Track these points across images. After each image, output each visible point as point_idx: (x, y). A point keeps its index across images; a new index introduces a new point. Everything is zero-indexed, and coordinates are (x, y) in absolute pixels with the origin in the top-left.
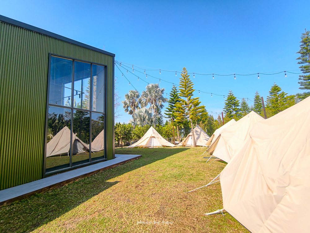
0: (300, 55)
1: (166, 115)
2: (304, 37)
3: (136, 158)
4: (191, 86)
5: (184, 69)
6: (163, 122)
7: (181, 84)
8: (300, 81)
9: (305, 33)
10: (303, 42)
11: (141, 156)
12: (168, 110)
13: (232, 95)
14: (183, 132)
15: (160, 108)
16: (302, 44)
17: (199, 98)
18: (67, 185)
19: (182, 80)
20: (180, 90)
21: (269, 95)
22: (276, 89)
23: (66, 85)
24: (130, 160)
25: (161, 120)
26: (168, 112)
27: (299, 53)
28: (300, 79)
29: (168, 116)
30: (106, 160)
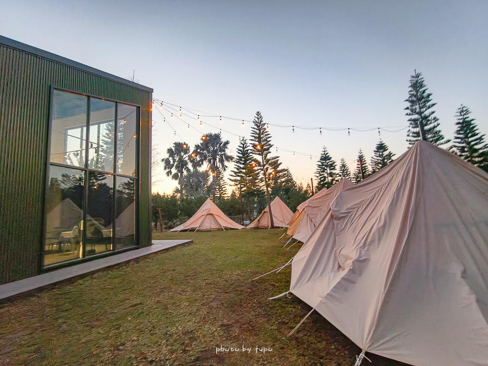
0: (408, 104)
1: (231, 181)
2: (413, 80)
3: (183, 244)
4: (268, 140)
5: (258, 113)
6: (227, 192)
7: (253, 136)
8: (409, 138)
9: (415, 75)
10: (411, 86)
11: (192, 242)
12: (233, 174)
13: (327, 154)
14: (256, 208)
15: (222, 171)
16: (411, 89)
17: (278, 157)
18: (81, 281)
19: (254, 130)
20: (251, 144)
21: (373, 154)
22: (381, 147)
23: (70, 132)
24: (175, 247)
25: (223, 189)
26: (234, 176)
27: (407, 100)
28: (408, 135)
29: (233, 183)
30: (138, 248)
